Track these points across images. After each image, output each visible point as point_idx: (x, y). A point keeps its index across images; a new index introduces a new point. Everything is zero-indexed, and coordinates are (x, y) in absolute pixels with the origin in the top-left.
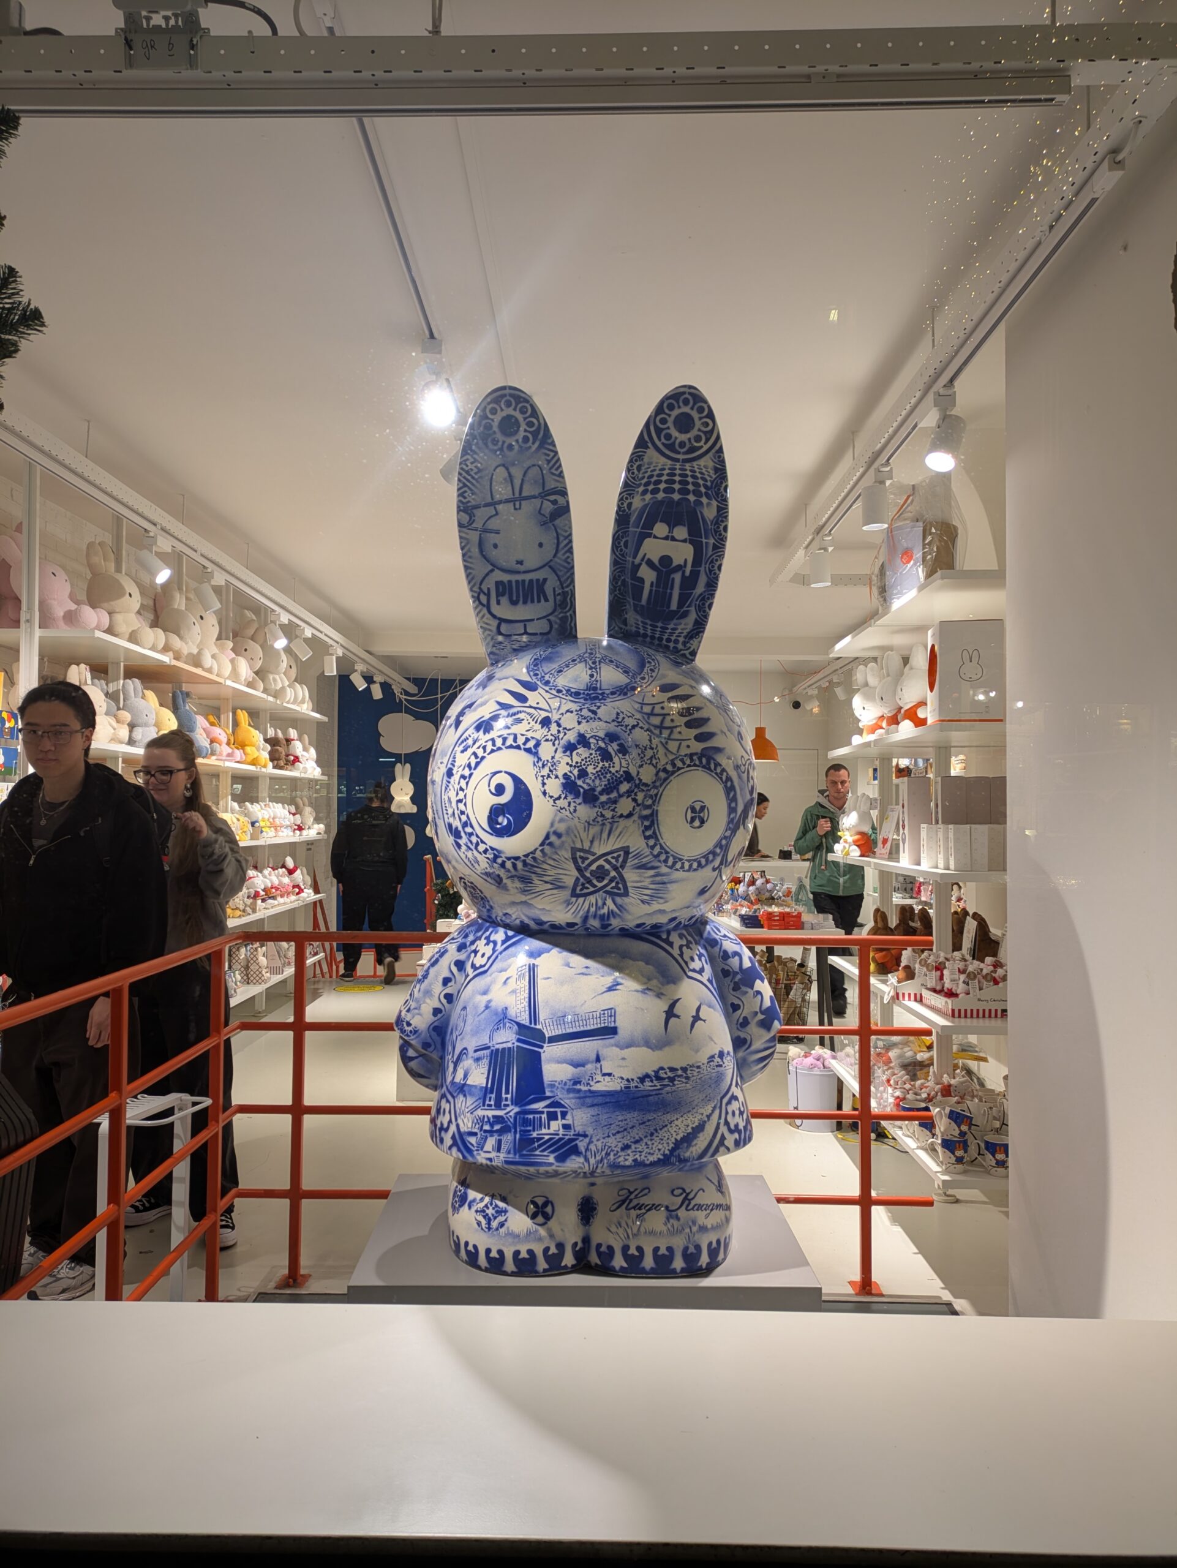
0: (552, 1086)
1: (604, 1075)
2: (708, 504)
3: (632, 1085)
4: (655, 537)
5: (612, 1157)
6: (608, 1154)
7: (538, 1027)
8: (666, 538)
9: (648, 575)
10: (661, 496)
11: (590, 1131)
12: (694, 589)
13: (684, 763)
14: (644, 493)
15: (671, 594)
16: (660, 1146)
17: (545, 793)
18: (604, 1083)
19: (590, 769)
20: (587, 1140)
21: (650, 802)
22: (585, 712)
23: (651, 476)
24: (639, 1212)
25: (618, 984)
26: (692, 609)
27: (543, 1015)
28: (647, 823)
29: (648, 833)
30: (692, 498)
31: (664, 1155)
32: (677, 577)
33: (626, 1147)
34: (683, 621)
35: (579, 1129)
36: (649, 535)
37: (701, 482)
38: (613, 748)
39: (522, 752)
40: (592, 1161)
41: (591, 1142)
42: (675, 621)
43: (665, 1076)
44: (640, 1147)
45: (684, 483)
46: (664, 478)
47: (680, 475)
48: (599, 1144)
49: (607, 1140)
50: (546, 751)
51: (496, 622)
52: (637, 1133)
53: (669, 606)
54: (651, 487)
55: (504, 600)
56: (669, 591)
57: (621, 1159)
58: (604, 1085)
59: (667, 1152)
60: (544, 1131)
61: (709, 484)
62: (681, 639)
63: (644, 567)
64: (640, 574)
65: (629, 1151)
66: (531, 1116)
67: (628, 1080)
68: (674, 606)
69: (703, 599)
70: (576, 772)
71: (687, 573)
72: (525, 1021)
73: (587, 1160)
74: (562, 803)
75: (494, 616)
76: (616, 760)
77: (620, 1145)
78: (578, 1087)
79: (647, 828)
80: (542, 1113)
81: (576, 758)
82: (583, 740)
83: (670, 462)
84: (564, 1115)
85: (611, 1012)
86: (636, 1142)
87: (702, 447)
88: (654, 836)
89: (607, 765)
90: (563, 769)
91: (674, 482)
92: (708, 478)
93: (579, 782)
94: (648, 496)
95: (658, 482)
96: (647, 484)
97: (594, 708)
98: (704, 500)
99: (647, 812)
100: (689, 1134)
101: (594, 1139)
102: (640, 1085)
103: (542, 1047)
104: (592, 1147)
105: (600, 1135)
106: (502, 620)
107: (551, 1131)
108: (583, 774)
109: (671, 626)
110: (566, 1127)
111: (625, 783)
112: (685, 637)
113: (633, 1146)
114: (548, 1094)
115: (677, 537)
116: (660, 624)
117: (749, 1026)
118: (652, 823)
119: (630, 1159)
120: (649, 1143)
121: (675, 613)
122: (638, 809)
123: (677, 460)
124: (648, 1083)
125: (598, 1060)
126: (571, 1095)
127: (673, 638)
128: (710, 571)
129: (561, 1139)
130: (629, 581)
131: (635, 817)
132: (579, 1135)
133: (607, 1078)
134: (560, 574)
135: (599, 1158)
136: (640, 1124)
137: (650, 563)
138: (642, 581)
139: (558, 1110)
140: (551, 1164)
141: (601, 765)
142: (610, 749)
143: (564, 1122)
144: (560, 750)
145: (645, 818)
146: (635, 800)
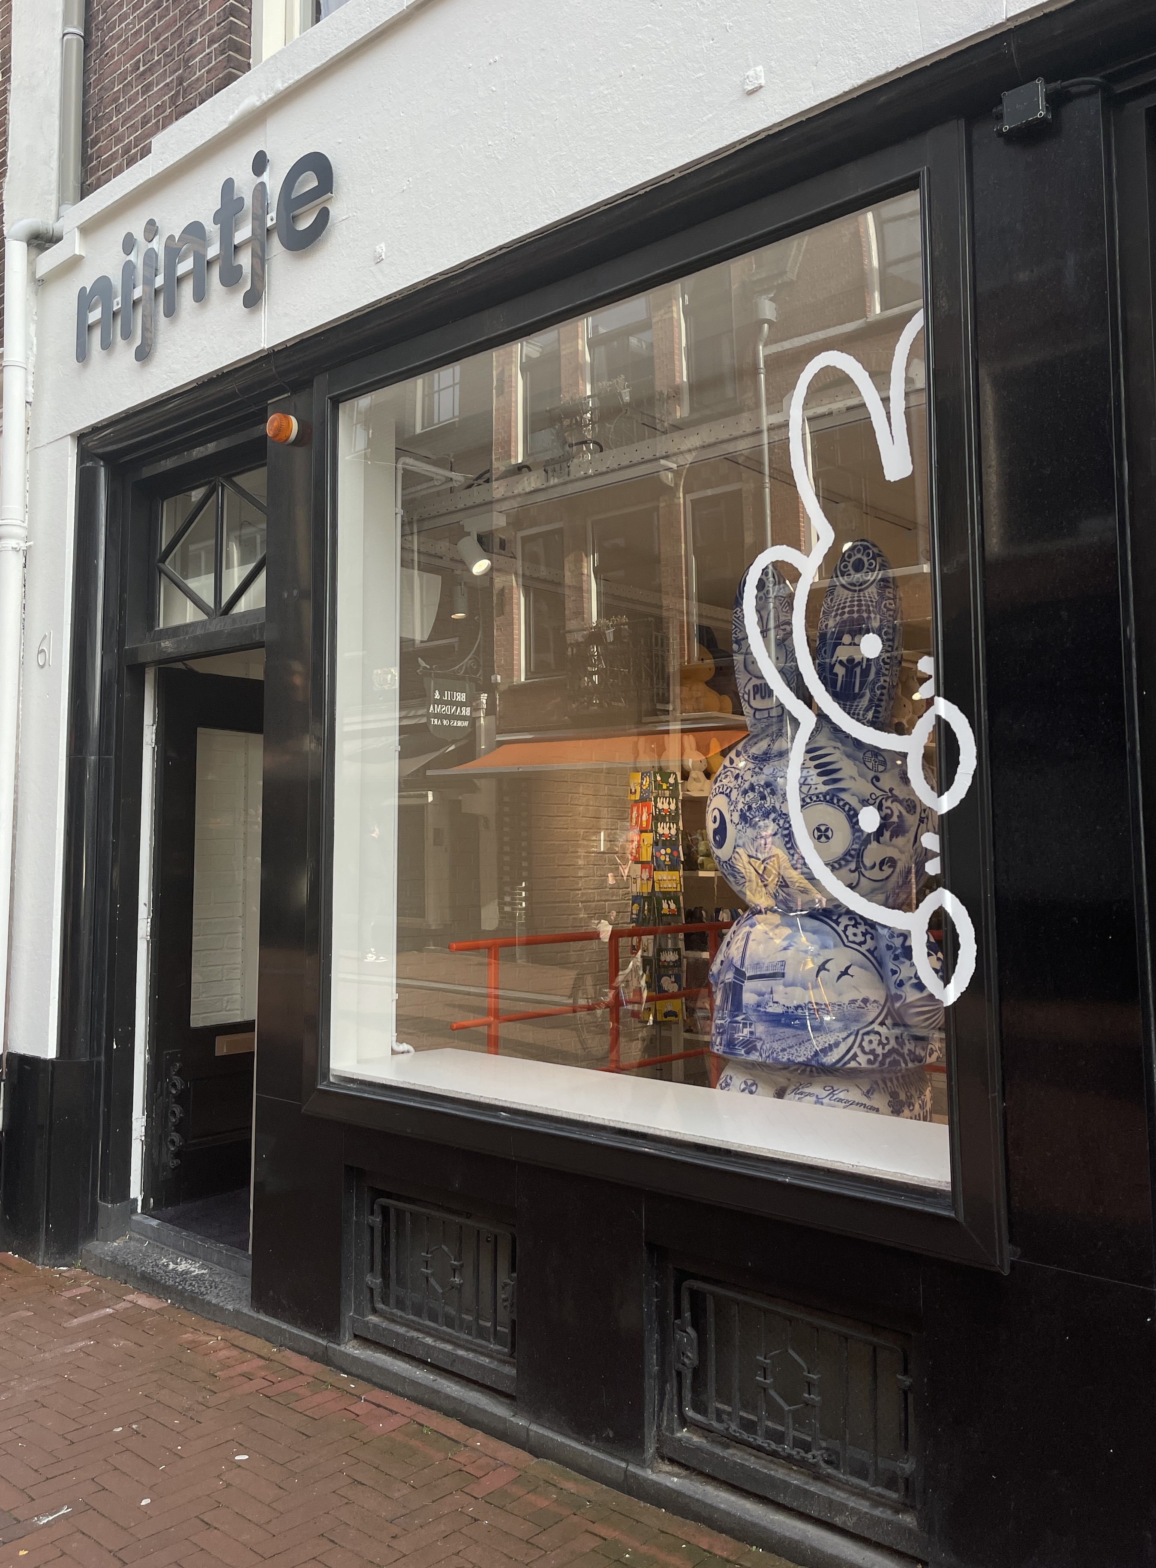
0: (746, 1007)
1: (774, 1002)
2: (875, 618)
3: (790, 1010)
4: (844, 645)
5: (775, 1055)
6: (772, 1053)
7: (744, 970)
8: (850, 644)
9: (840, 671)
10: (846, 616)
11: (763, 1037)
12: (868, 677)
14: (836, 615)
15: (855, 682)
16: (805, 1053)
18: (774, 1007)
20: (762, 1042)
23: (839, 604)
25: (791, 946)
26: (867, 691)
27: (747, 962)
30: (865, 615)
31: (807, 1058)
32: (858, 670)
33: (783, 1050)
34: (862, 700)
35: (758, 1035)
36: (840, 644)
37: (870, 603)
40: (764, 1056)
41: (763, 1044)
42: (858, 700)
43: (812, 1007)
44: (793, 1051)
45: (860, 605)
46: (848, 604)
47: (858, 601)
48: (768, 1046)
49: (773, 1043)
52: (790, 1042)
53: (854, 691)
54: (840, 611)
55: (758, 696)
56: (853, 680)
57: (780, 1057)
58: (773, 1009)
59: (809, 1057)
60: (740, 1034)
61: (874, 604)
62: (861, 712)
63: (838, 666)
64: (835, 671)
65: (785, 1053)
66: (735, 1025)
67: (788, 1007)
68: (857, 690)
69: (874, 684)
71: (864, 667)
72: (739, 967)
73: (761, 1055)
75: (751, 707)
77: (780, 1048)
78: (759, 1009)
80: (740, 1023)
83: (850, 593)
84: (751, 1024)
85: (783, 963)
86: (790, 1047)
87: (869, 580)
91: (854, 606)
92: (874, 600)
94: (838, 618)
95: (844, 608)
96: (837, 610)
98: (872, 615)
100: (826, 1048)
101: (766, 1042)
102: (795, 1011)
103: (743, 982)
104: (764, 1047)
105: (769, 1040)
106: (756, 710)
107: (743, 1035)
109: (856, 704)
110: (751, 1033)
112: (864, 711)
113: (788, 1050)
114: (744, 1011)
115: (856, 643)
116: (848, 703)
119: (786, 1058)
120: (798, 1049)
121: (858, 694)
123: (855, 591)
124: (800, 1011)
125: (772, 993)
126: (755, 1013)
127: (856, 712)
128: (877, 663)
129: (748, 1040)
130: (828, 676)
132: (757, 1039)
133: (776, 1005)
134: (788, 676)
135: (767, 1054)
136: (793, 1036)
137: (841, 662)
138: (836, 675)
139: (748, 1022)
143: (751, 1030)
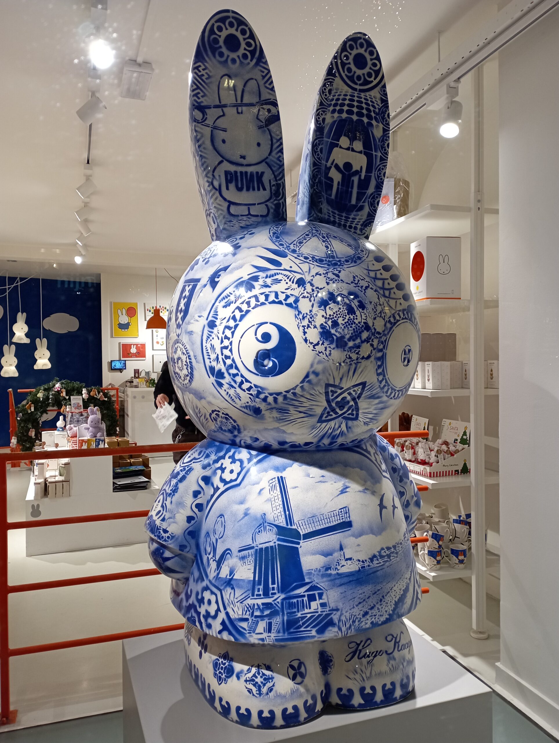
0: (309, 574)
1: (347, 560)
2: (377, 126)
3: (366, 564)
4: (341, 147)
5: (357, 623)
6: (354, 622)
7: (293, 527)
8: (348, 149)
9: (336, 176)
10: (344, 115)
11: (340, 605)
12: (367, 190)
13: (400, 317)
14: (334, 111)
15: (351, 192)
16: (387, 609)
17: (306, 340)
18: (347, 566)
19: (340, 321)
20: (339, 613)
21: (381, 347)
22: (330, 275)
23: (338, 100)
24: (368, 659)
25: (347, 488)
26: (366, 204)
27: (296, 518)
28: (379, 363)
29: (380, 371)
30: (365, 120)
31: (389, 615)
32: (356, 179)
33: (366, 614)
34: (360, 213)
35: (332, 605)
36: (337, 145)
37: (372, 109)
38: (355, 304)
39: (284, 307)
40: (344, 629)
41: (342, 614)
42: (354, 213)
43: (385, 554)
44: (375, 611)
45: (360, 107)
46: (347, 102)
47: (358, 101)
48: (348, 615)
49: (353, 610)
50: (305, 306)
51: (227, 204)
52: (371, 602)
53: (350, 201)
54: (338, 108)
55: (232, 186)
56: (350, 190)
57: (363, 623)
58: (348, 568)
59: (391, 612)
60: (306, 611)
61: (377, 110)
62: (359, 227)
63: (333, 170)
64: (330, 175)
65: (368, 617)
66: (295, 600)
67: (363, 562)
68: (354, 201)
69: (373, 198)
70: (330, 323)
71: (363, 177)
72: (284, 524)
73: (340, 629)
74: (320, 348)
75: (225, 199)
76: (358, 313)
77: (362, 613)
78: (329, 572)
79: (379, 367)
80: (304, 596)
81: (329, 312)
82: (332, 297)
83: (350, 90)
84: (321, 596)
85: (345, 510)
86: (372, 608)
87: (372, 82)
88: (383, 374)
89: (352, 317)
90: (319, 320)
91: (353, 106)
92: (377, 107)
93: (333, 331)
94: (336, 115)
95: (342, 105)
96: (335, 105)
97: (337, 272)
98: (374, 122)
99: (380, 354)
100: (402, 595)
101: (344, 612)
102: (371, 564)
103: (298, 543)
104: (343, 618)
105: (348, 608)
106: (231, 203)
107: (312, 610)
108: (335, 324)
109: (352, 216)
110: (323, 605)
111: (365, 332)
112: (362, 225)
113: (370, 612)
114: (307, 580)
115: (355, 149)
116: (344, 214)
117: (410, 506)
118: (383, 363)
119: (369, 622)
120: (380, 607)
121: (355, 206)
122: (374, 352)
123: (355, 90)
124: (375, 562)
125: (341, 549)
126: (325, 579)
127: (353, 225)
128: (378, 177)
129: (320, 616)
130: (323, 179)
131: (372, 359)
132: (333, 610)
133: (349, 562)
134: (274, 169)
135: (348, 626)
136: (373, 594)
137: (337, 167)
138: (332, 180)
139: (316, 592)
140: (314, 637)
141: (347, 317)
142: (353, 305)
143: (321, 601)
144: (316, 305)
145: (378, 359)
146: (372, 345)
